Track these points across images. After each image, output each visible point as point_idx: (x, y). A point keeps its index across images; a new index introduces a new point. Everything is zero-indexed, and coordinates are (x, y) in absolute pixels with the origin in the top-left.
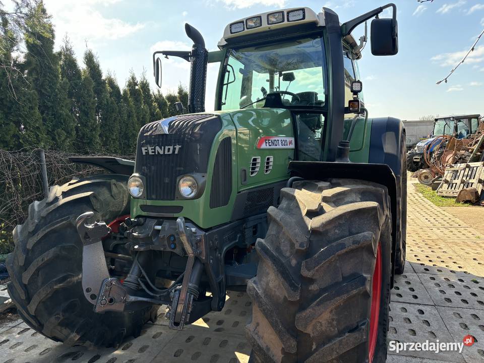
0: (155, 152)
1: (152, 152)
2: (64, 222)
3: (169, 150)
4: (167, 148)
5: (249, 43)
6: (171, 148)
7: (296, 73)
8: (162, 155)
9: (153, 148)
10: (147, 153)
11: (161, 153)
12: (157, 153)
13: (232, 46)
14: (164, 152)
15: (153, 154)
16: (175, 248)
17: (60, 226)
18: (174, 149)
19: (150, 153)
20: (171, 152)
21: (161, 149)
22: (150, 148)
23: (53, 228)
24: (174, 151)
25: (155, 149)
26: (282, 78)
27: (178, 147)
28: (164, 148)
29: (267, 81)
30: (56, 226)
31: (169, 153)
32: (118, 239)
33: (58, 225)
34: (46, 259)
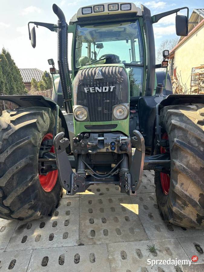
0: (95, 91)
1: (93, 91)
2: (26, 141)
3: (106, 89)
4: (104, 88)
5: (92, 22)
6: (108, 88)
7: (104, 43)
8: (100, 92)
9: (93, 88)
10: (89, 92)
11: (100, 91)
12: (96, 91)
13: (80, 23)
14: (102, 91)
15: (94, 92)
16: (114, 150)
17: (24, 144)
18: (110, 88)
19: (91, 91)
20: (107, 90)
21: (100, 89)
22: (91, 88)
23: (19, 146)
24: (109, 90)
25: (95, 89)
26: (96, 46)
27: (112, 87)
28: (102, 88)
29: (87, 47)
30: (21, 144)
31: (105, 91)
32: (45, 149)
33: (23, 143)
34: (20, 167)
